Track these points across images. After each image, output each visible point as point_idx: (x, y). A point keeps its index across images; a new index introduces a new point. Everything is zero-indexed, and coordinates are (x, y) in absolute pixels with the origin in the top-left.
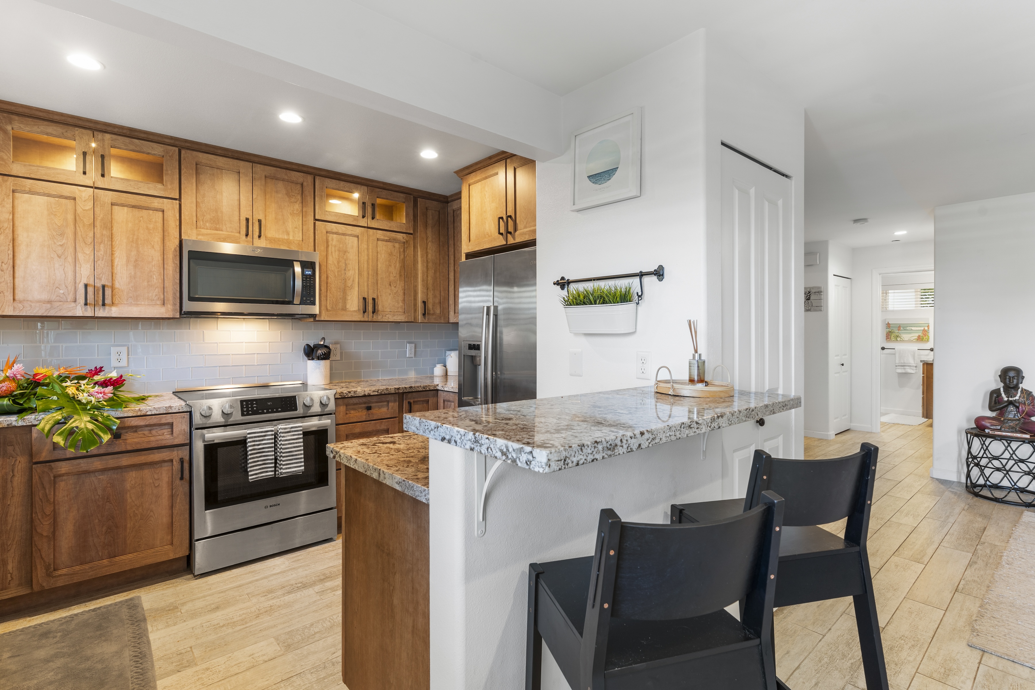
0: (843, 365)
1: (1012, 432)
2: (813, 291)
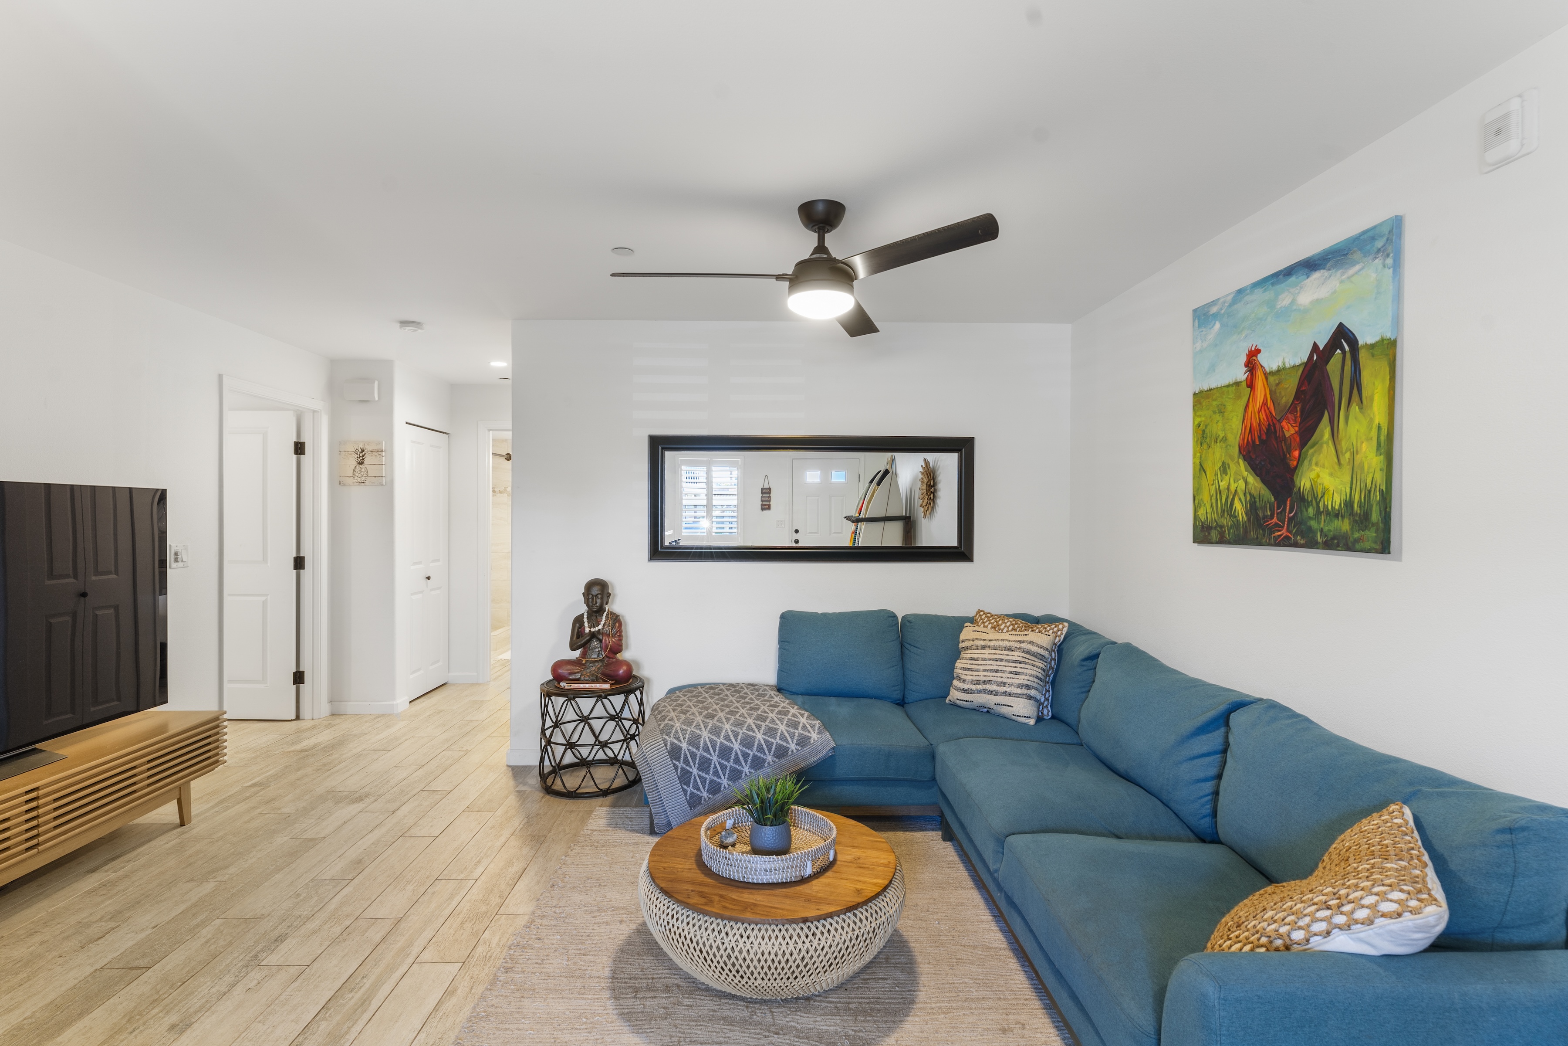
0: (428, 578)
1: (593, 681)
2: (369, 448)
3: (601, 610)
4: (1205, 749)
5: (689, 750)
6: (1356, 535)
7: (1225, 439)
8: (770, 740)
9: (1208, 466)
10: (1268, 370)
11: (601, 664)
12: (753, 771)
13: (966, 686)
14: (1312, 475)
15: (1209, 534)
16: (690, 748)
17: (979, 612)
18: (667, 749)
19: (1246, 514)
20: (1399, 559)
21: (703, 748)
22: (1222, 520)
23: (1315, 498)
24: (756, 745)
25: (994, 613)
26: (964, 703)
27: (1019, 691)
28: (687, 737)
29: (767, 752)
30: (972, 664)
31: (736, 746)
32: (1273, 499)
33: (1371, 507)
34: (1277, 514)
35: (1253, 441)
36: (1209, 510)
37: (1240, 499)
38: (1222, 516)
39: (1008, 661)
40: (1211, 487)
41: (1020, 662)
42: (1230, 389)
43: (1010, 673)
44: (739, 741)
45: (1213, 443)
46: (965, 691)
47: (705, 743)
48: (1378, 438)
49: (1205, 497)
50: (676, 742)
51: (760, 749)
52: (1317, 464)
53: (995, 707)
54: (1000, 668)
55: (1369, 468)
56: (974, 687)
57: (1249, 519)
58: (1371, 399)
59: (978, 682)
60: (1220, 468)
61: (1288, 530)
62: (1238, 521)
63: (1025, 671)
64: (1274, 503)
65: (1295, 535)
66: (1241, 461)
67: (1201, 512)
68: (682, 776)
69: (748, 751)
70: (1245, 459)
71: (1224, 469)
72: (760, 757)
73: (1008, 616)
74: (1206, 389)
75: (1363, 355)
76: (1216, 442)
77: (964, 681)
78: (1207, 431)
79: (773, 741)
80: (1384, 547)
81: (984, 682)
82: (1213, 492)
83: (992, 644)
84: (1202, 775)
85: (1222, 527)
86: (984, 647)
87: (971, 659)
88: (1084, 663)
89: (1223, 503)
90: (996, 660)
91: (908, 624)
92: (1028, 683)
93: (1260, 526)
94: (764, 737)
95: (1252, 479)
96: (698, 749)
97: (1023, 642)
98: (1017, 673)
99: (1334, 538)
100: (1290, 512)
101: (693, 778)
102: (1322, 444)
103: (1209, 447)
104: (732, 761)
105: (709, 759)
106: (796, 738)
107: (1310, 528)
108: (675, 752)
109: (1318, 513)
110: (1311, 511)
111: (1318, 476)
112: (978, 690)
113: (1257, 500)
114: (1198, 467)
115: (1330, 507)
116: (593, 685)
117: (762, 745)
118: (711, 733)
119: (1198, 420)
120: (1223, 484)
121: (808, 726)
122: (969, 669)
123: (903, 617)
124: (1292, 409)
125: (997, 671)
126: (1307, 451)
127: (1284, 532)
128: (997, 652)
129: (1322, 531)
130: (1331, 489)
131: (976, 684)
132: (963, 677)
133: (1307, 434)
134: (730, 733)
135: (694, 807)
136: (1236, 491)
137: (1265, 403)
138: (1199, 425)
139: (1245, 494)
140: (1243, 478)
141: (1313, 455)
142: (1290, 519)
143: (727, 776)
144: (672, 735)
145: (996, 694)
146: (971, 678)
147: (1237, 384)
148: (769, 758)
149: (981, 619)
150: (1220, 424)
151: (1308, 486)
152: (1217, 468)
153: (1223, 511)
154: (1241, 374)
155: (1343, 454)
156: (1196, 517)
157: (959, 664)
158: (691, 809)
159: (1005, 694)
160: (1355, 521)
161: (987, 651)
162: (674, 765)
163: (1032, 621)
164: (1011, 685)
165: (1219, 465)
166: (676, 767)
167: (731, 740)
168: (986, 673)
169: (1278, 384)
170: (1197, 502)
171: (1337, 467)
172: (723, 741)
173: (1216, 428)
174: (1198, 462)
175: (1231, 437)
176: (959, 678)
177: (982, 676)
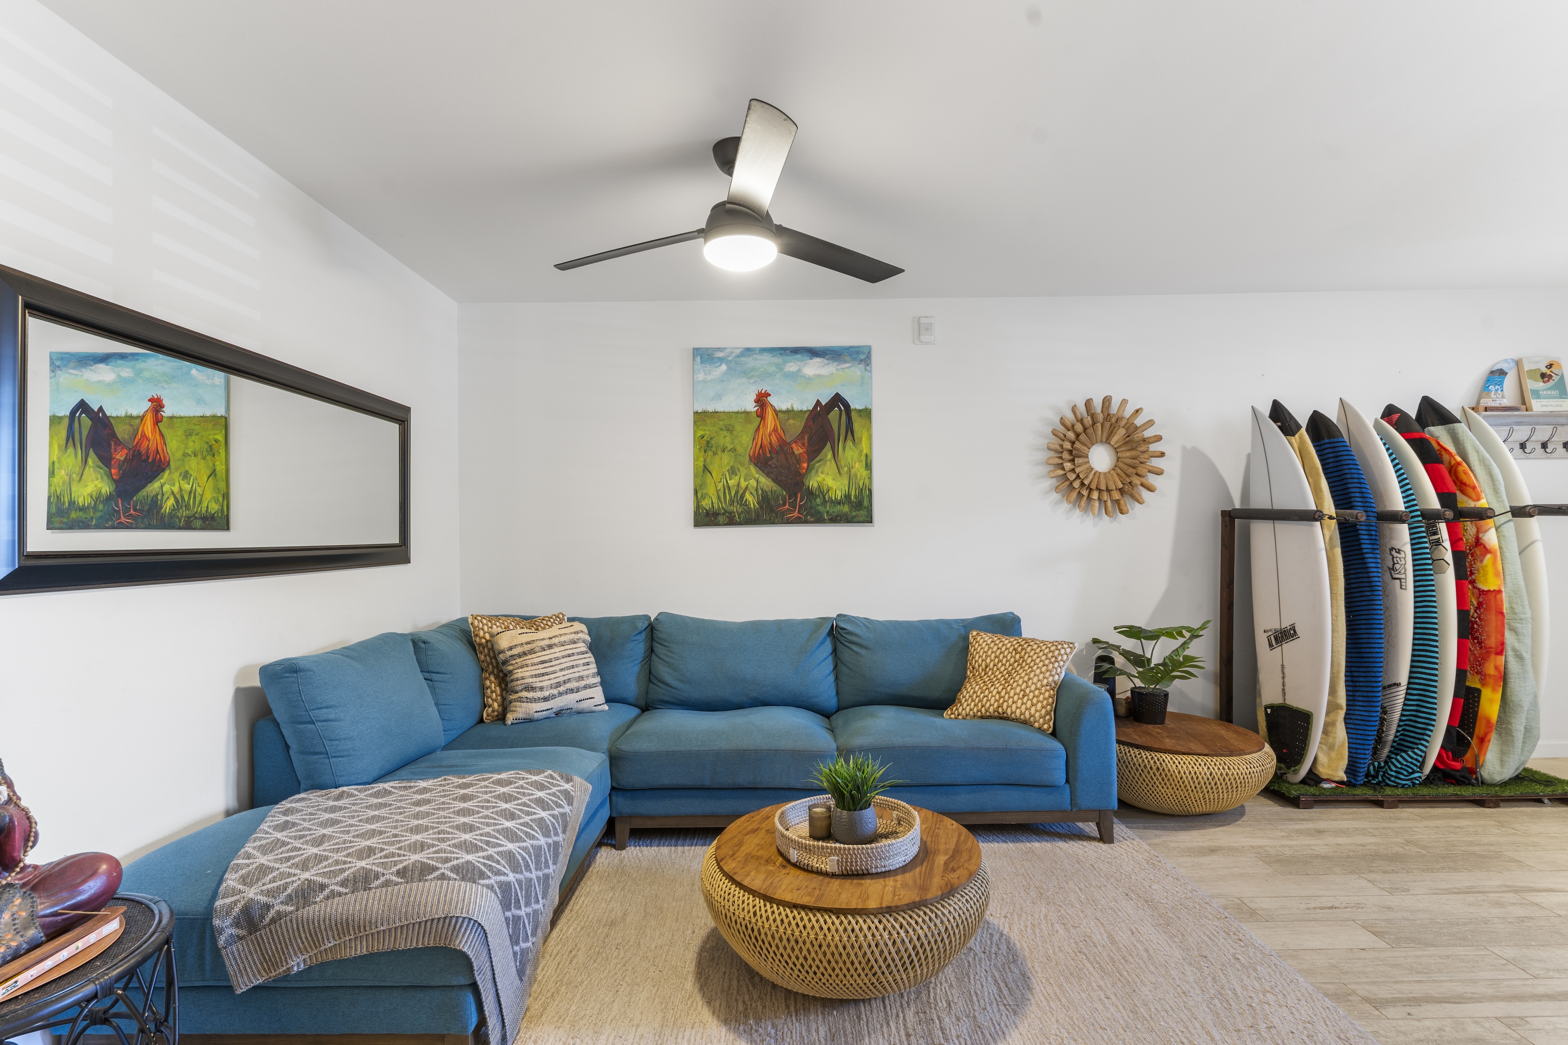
4: (825, 655)
6: (854, 514)
7: (734, 450)
9: (713, 468)
10: (778, 409)
13: (546, 693)
14: (818, 479)
15: (715, 518)
19: (758, 503)
20: (877, 526)
22: (732, 508)
23: (821, 492)
26: (545, 713)
30: (545, 668)
32: (784, 493)
33: (864, 498)
34: (789, 503)
35: (764, 454)
36: (715, 500)
37: (751, 493)
38: (733, 505)
39: (578, 654)
40: (717, 484)
42: (739, 415)
43: (584, 665)
45: (719, 452)
46: (546, 699)
48: (866, 461)
49: (711, 491)
52: (822, 473)
54: (574, 663)
55: (861, 477)
56: (555, 692)
57: (761, 507)
58: (861, 439)
59: (558, 685)
60: (728, 471)
61: (799, 512)
62: (750, 509)
64: (785, 496)
65: (806, 516)
67: (705, 503)
70: (756, 465)
71: (733, 472)
74: (711, 411)
75: (854, 415)
76: (723, 451)
77: (541, 689)
78: (713, 442)
80: (867, 520)
81: (565, 682)
82: (720, 486)
83: (555, 641)
84: (827, 672)
85: (730, 513)
88: (636, 638)
89: (733, 495)
92: (593, 672)
93: (772, 511)
99: (838, 516)
100: (801, 501)
102: (826, 461)
103: (715, 454)
106: (562, 799)
107: (819, 512)
109: (825, 502)
110: (818, 501)
111: (824, 480)
113: (769, 494)
114: (702, 469)
115: (833, 498)
119: (700, 433)
120: (732, 483)
121: (551, 780)
122: (543, 675)
124: (800, 437)
125: (573, 667)
126: (815, 464)
127: (796, 514)
129: (828, 512)
130: (834, 488)
132: (539, 685)
133: (814, 454)
136: (747, 487)
137: (775, 430)
138: (703, 437)
139: (757, 490)
140: (755, 479)
141: (819, 467)
142: (802, 506)
145: (578, 690)
146: (549, 683)
147: (747, 413)
151: (815, 485)
152: (725, 470)
153: (732, 502)
154: (751, 406)
155: (843, 468)
156: (698, 507)
157: (517, 674)
158: (522, 981)
159: (586, 687)
160: (852, 505)
161: (556, 649)
164: (588, 677)
165: (727, 468)
169: (786, 420)
170: (699, 495)
171: (838, 475)
173: (722, 441)
174: (701, 464)
175: (740, 450)
176: (529, 688)
177: (561, 676)
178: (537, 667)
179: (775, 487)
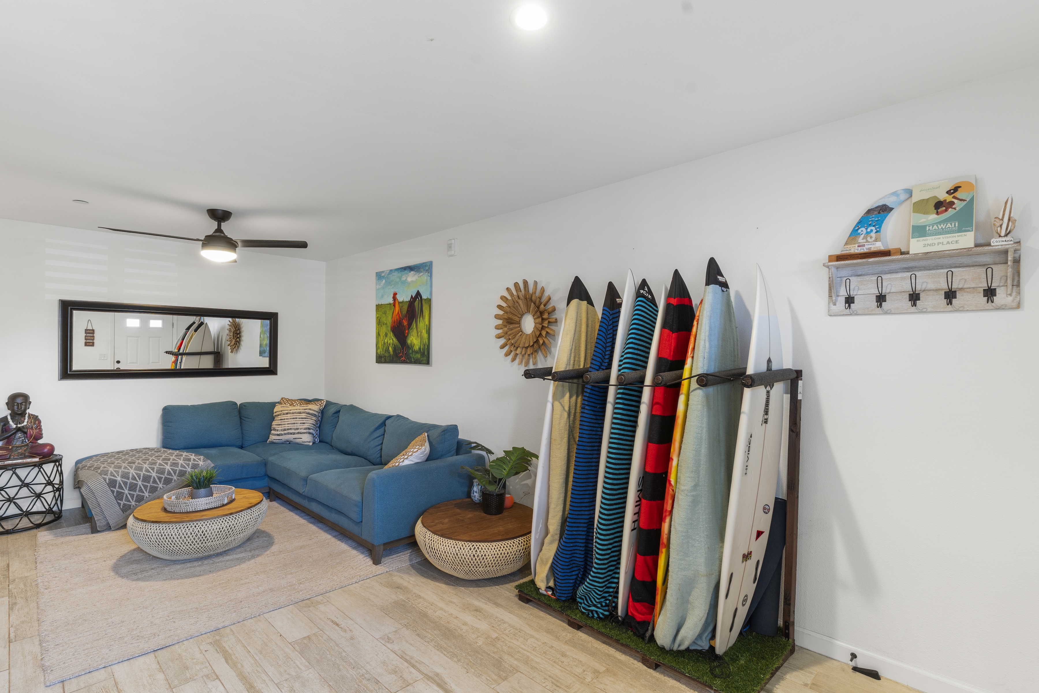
3: (23, 414)
4: (378, 435)
5: (122, 481)
6: (422, 359)
7: (386, 324)
8: (175, 468)
9: (381, 334)
11: (26, 447)
12: (165, 486)
13: (278, 433)
14: (411, 339)
15: (381, 359)
16: (123, 479)
17: (282, 399)
18: (106, 482)
19: (393, 352)
20: (431, 366)
21: (132, 478)
22: (385, 354)
23: (412, 347)
24: (166, 472)
25: (290, 399)
26: (278, 440)
27: (305, 431)
28: (120, 474)
29: (173, 475)
30: (281, 422)
31: (154, 474)
33: (425, 350)
34: (402, 352)
35: (395, 326)
36: (381, 350)
37: (391, 347)
38: (386, 352)
39: (300, 418)
40: (382, 341)
41: (305, 418)
42: (388, 305)
43: (301, 423)
44: (155, 471)
46: (278, 435)
47: (133, 476)
48: (427, 328)
49: (380, 346)
50: (113, 478)
51: (169, 473)
52: (412, 336)
53: (293, 440)
54: (296, 422)
55: (425, 338)
56: (283, 432)
57: (394, 354)
59: (285, 430)
61: (405, 358)
62: (390, 355)
63: (308, 422)
64: (401, 348)
65: (407, 359)
66: (391, 333)
67: (379, 351)
68: (117, 496)
69: (161, 476)
70: (392, 332)
71: (386, 335)
72: (169, 478)
73: (298, 400)
74: (380, 304)
75: (423, 302)
76: (383, 325)
77: (278, 430)
78: (381, 320)
79: (177, 469)
80: (428, 363)
81: (288, 429)
82: (383, 343)
83: (291, 411)
84: (377, 444)
85: (385, 357)
86: (287, 414)
87: (281, 420)
88: (334, 415)
89: (386, 348)
90: (294, 418)
91: (244, 407)
92: (309, 427)
94: (171, 467)
95: (394, 339)
96: (128, 479)
97: (306, 409)
98: (304, 423)
99: (416, 360)
100: (405, 352)
101: (125, 495)
103: (381, 326)
104: (151, 482)
105: (136, 484)
106: (190, 466)
108: (112, 484)
109: (413, 352)
111: (413, 339)
112: (285, 433)
114: (378, 334)
115: (415, 350)
116: (24, 460)
117: (170, 471)
118: (136, 470)
119: (378, 315)
120: (386, 341)
121: (196, 459)
122: (280, 425)
123: (240, 404)
124: (406, 316)
125: (294, 423)
128: (294, 415)
129: (413, 358)
130: (416, 344)
131: (284, 431)
132: (277, 429)
133: (410, 325)
134: (149, 469)
135: (126, 511)
136: (390, 344)
137: (398, 313)
138: (378, 318)
139: (392, 345)
142: (405, 354)
143: (148, 491)
144: (109, 475)
145: (294, 434)
146: (280, 429)
147: (390, 304)
148: (175, 478)
149: (284, 402)
150: (385, 318)
151: (410, 342)
152: (384, 335)
153: (386, 351)
155: (418, 333)
156: (377, 353)
157: (274, 423)
158: (124, 513)
159: (298, 433)
160: (421, 355)
161: (289, 415)
162: (112, 490)
163: (308, 401)
164: (301, 429)
165: (385, 333)
166: (113, 492)
167: (150, 471)
168: (289, 425)
169: (402, 307)
170: (377, 347)
171: (417, 337)
172: (145, 473)
173: (384, 319)
174: (377, 332)
175: (388, 323)
176: (275, 430)
177: (287, 427)
178: (279, 421)
179: (398, 344)
